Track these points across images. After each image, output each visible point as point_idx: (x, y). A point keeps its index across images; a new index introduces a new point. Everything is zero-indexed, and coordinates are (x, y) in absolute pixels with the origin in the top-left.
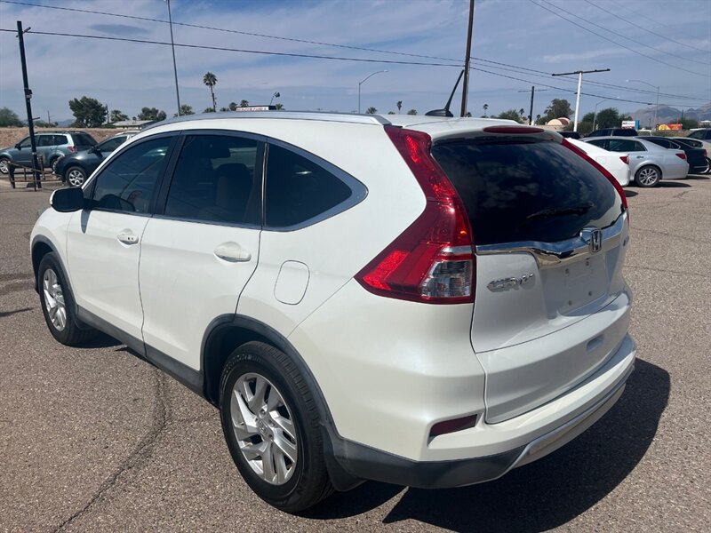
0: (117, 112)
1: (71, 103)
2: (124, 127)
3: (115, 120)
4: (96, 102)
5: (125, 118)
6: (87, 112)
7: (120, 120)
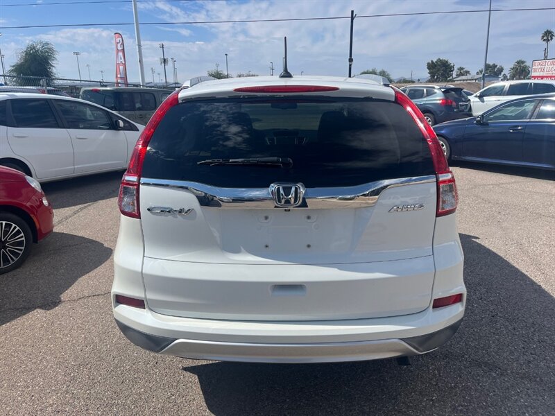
0: (461, 69)
1: (428, 64)
2: (464, 80)
3: (458, 76)
4: (447, 62)
5: (467, 72)
6: (439, 70)
7: (463, 75)
